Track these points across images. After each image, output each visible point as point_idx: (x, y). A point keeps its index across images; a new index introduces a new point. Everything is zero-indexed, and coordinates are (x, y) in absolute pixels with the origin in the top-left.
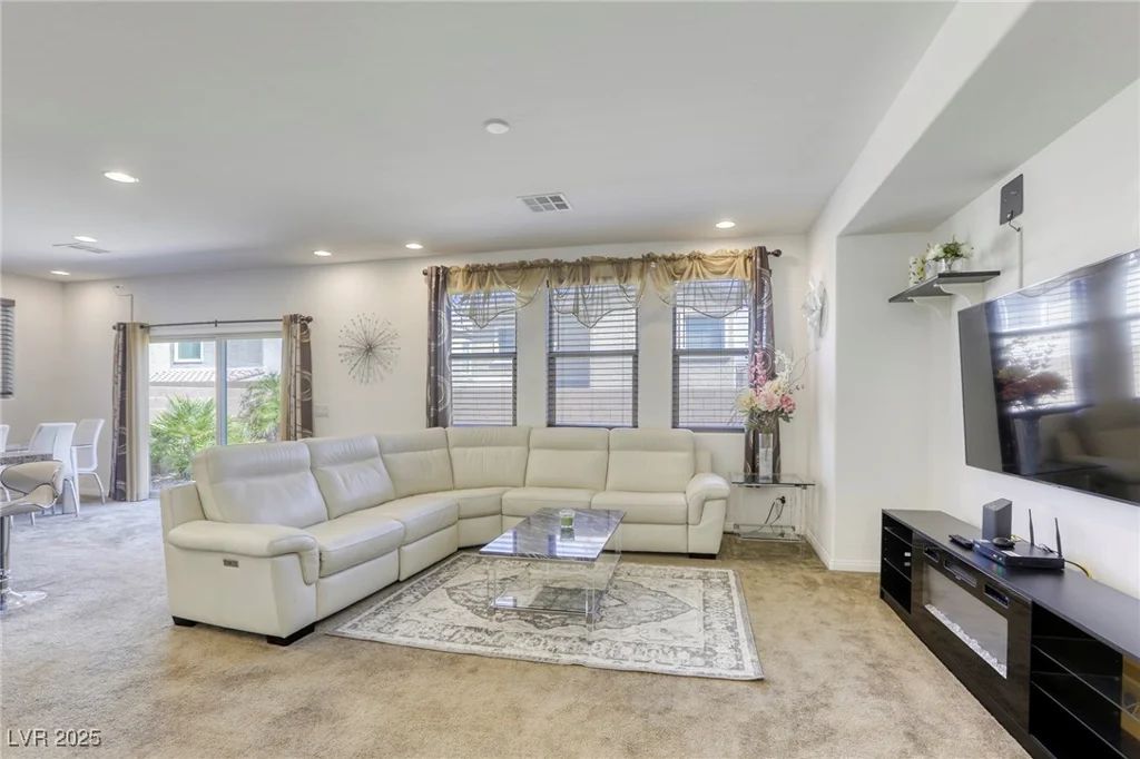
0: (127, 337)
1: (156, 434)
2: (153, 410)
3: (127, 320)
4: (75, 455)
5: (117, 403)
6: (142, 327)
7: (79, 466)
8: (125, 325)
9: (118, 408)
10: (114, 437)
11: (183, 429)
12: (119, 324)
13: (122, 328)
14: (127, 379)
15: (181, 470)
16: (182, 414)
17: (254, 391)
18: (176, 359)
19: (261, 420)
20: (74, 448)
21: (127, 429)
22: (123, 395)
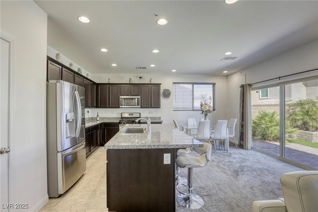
0: (244, 89)
1: (254, 123)
2: (253, 115)
3: (244, 83)
4: (228, 131)
5: (241, 113)
6: (249, 85)
7: (229, 134)
8: (243, 85)
9: (241, 115)
10: (240, 125)
11: (263, 122)
12: (241, 85)
13: (243, 87)
14: (244, 105)
15: (263, 137)
16: (263, 116)
17: (292, 108)
18: (261, 98)
19: (295, 120)
20: (228, 129)
21: (244, 123)
22: (243, 110)
